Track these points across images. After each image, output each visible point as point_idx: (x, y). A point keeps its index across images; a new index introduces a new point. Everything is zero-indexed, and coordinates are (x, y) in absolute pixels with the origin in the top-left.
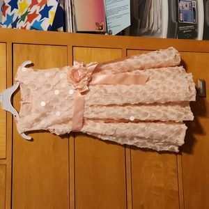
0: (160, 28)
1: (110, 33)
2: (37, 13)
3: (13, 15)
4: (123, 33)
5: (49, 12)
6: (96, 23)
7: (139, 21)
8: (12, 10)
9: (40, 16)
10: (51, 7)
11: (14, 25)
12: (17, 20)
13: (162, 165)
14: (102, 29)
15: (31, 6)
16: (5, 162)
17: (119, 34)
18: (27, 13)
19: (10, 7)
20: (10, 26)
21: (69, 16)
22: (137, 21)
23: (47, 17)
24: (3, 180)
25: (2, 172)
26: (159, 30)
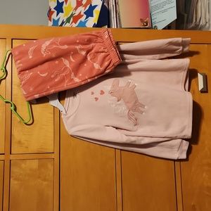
0: (208, 22)
2: (82, 13)
3: (59, 19)
4: (169, 27)
5: (94, 11)
6: (141, 19)
7: (186, 15)
8: (57, 15)
9: (85, 16)
10: (96, 6)
12: (63, 23)
15: (76, 9)
16: (53, 156)
18: (72, 15)
19: (56, 12)
21: (113, 15)
22: (183, 16)
23: (92, 16)
24: (51, 174)
25: (50, 166)
26: (208, 25)
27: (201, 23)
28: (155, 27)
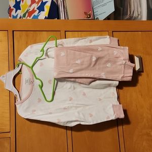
0: (140, 14)
2: (36, 9)
3: (17, 15)
5: (45, 6)
7: (122, 9)
8: (16, 12)
9: (38, 11)
10: (46, 2)
14: (90, 17)
15: (30, 6)
16: (9, 135)
18: (27, 11)
19: (15, 9)
21: (61, 9)
23: (44, 11)
25: (7, 145)
26: (140, 16)
27: (134, 15)
28: (97, 18)
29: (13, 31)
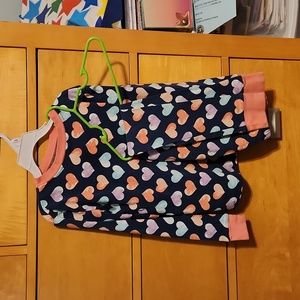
0: (283, 20)
1: (200, 30)
4: (221, 30)
7: (249, 8)
9: (83, 3)
11: (41, 19)
12: (46, 10)
13: (288, 255)
14: (186, 24)
16: (24, 250)
17: (215, 32)
20: (35, 21)
22: (246, 9)
23: (96, 5)
24: (22, 281)
25: (20, 268)
26: (282, 25)
27: (272, 22)
28: (200, 27)
29: (37, 49)
